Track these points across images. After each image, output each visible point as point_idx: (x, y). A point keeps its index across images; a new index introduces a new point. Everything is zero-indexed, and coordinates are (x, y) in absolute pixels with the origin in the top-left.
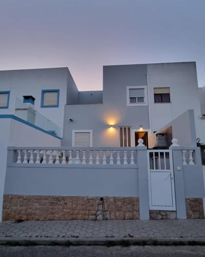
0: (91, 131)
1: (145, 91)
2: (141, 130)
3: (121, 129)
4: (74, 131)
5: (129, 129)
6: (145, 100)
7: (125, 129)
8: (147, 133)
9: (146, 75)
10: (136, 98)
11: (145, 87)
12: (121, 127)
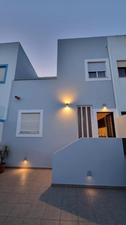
0: (41, 111)
1: (107, 64)
2: (105, 109)
3: (79, 109)
4: (20, 112)
5: (89, 108)
6: (108, 74)
7: (84, 108)
8: (111, 114)
9: (107, 47)
10: (95, 72)
11: (106, 60)
12: (79, 106)
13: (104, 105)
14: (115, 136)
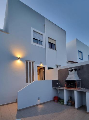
2: (42, 65)
7: (30, 63)
8: (44, 68)
9: (44, 25)
10: (37, 40)
11: (43, 34)
12: (27, 61)
13: (41, 63)
14: (44, 79)
